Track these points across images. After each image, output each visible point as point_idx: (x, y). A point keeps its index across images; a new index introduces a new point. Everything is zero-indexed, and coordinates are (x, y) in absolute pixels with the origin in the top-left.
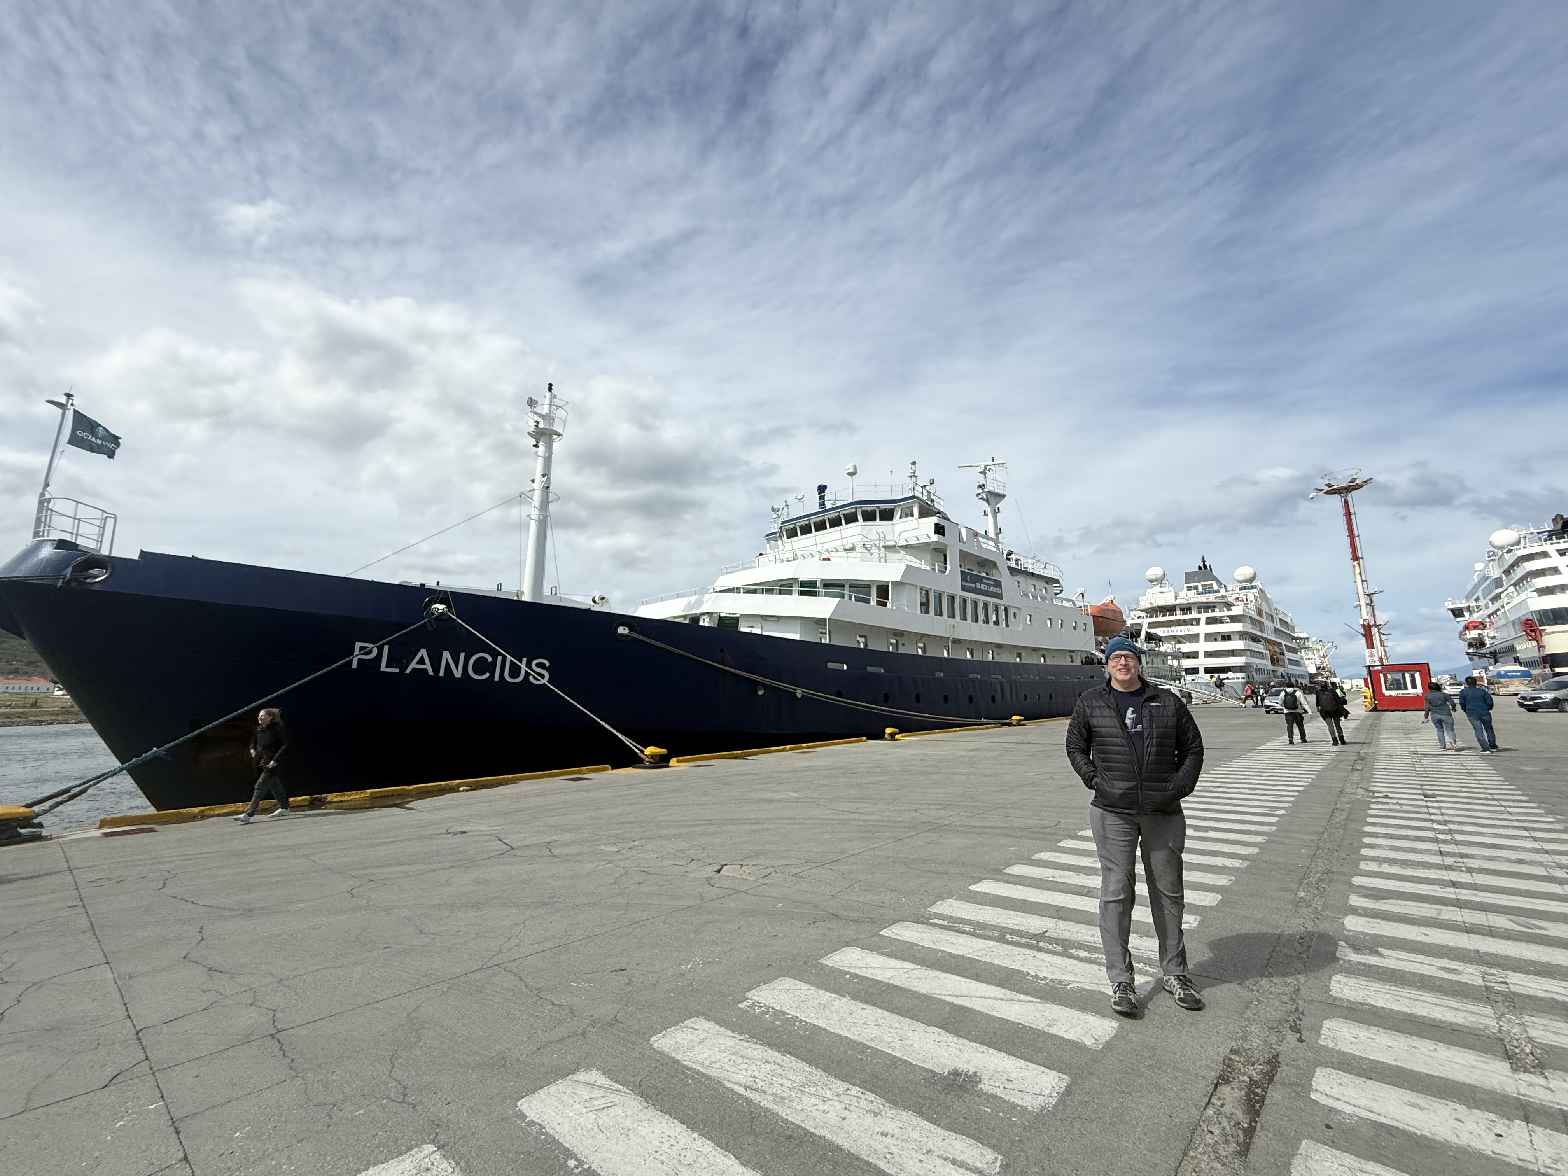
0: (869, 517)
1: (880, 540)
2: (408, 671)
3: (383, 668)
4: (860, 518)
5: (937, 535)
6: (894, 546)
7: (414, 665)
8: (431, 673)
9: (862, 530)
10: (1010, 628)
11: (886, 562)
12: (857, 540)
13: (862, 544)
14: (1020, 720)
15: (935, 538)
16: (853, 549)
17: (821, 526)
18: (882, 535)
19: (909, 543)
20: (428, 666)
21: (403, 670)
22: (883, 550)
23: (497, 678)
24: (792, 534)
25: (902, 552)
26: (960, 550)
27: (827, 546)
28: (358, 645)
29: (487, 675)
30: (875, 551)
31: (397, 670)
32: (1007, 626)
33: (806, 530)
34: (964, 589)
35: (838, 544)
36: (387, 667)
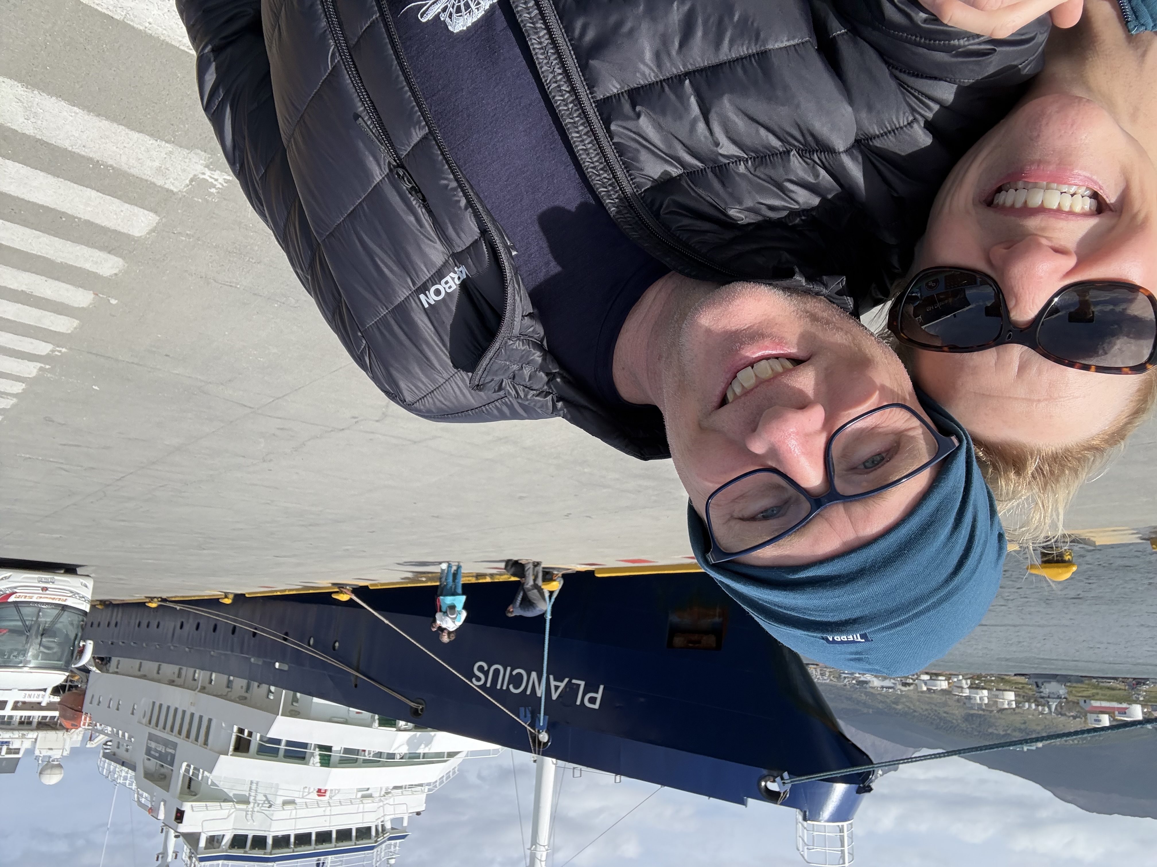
0: (259, 842)
1: (253, 811)
2: (567, 680)
3: (582, 683)
4: (270, 841)
5: (183, 809)
6: (238, 802)
7: (562, 685)
8: (551, 677)
9: (270, 826)
10: (151, 701)
11: (252, 782)
12: (280, 814)
13: (272, 809)
14: (150, 602)
15: (187, 807)
16: (285, 803)
17: (324, 837)
18: (249, 817)
19: (218, 804)
20: (553, 683)
21: (570, 682)
22: (251, 799)
23: (509, 669)
24: (364, 833)
25: (231, 795)
26: (168, 791)
27: (320, 811)
28: (596, 706)
29: (514, 673)
30: (261, 798)
31: (574, 681)
32: (154, 703)
33: (344, 835)
34: (175, 746)
35: (302, 813)
36: (579, 685)
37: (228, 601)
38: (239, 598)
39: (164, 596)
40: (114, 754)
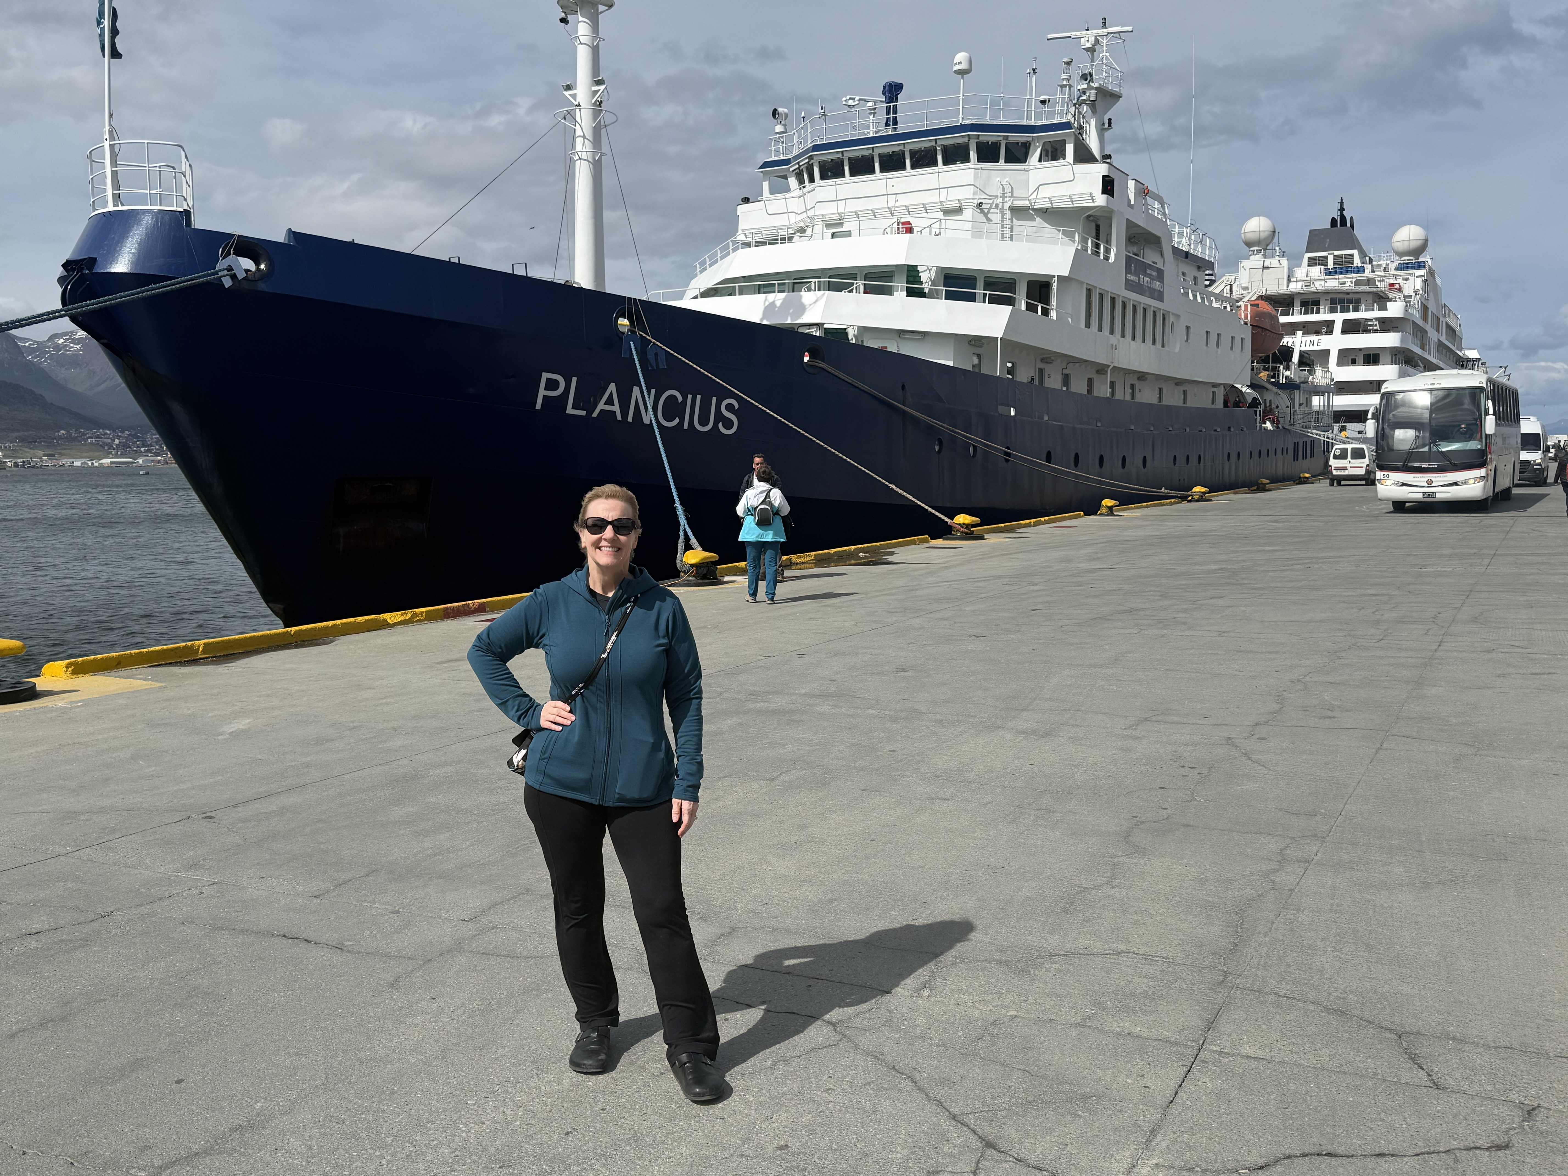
0: (988, 154)
1: (1003, 197)
2: (595, 415)
3: (570, 410)
4: (973, 155)
5: (1105, 196)
6: (1027, 209)
7: (601, 406)
8: (619, 418)
9: (975, 178)
10: (1166, 348)
11: (1011, 238)
12: (966, 194)
13: (976, 202)
15: (1101, 200)
16: (959, 211)
17: (893, 163)
18: (1008, 189)
19: (1055, 206)
20: (616, 408)
21: (590, 411)
22: (1008, 215)
23: (686, 427)
24: (832, 171)
25: (1038, 219)
26: (1127, 219)
27: (904, 201)
28: (545, 376)
29: (677, 420)
30: (996, 217)
31: (583, 413)
32: (1163, 346)
33: (861, 167)
34: (1129, 285)
35: (931, 198)
36: (573, 408)
37: (1108, 502)
38: (1092, 509)
39: (1185, 505)
40: (1199, 268)
